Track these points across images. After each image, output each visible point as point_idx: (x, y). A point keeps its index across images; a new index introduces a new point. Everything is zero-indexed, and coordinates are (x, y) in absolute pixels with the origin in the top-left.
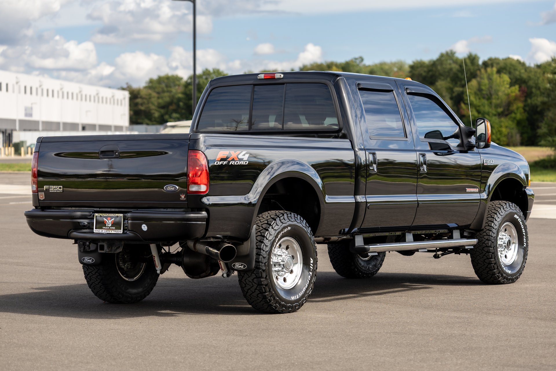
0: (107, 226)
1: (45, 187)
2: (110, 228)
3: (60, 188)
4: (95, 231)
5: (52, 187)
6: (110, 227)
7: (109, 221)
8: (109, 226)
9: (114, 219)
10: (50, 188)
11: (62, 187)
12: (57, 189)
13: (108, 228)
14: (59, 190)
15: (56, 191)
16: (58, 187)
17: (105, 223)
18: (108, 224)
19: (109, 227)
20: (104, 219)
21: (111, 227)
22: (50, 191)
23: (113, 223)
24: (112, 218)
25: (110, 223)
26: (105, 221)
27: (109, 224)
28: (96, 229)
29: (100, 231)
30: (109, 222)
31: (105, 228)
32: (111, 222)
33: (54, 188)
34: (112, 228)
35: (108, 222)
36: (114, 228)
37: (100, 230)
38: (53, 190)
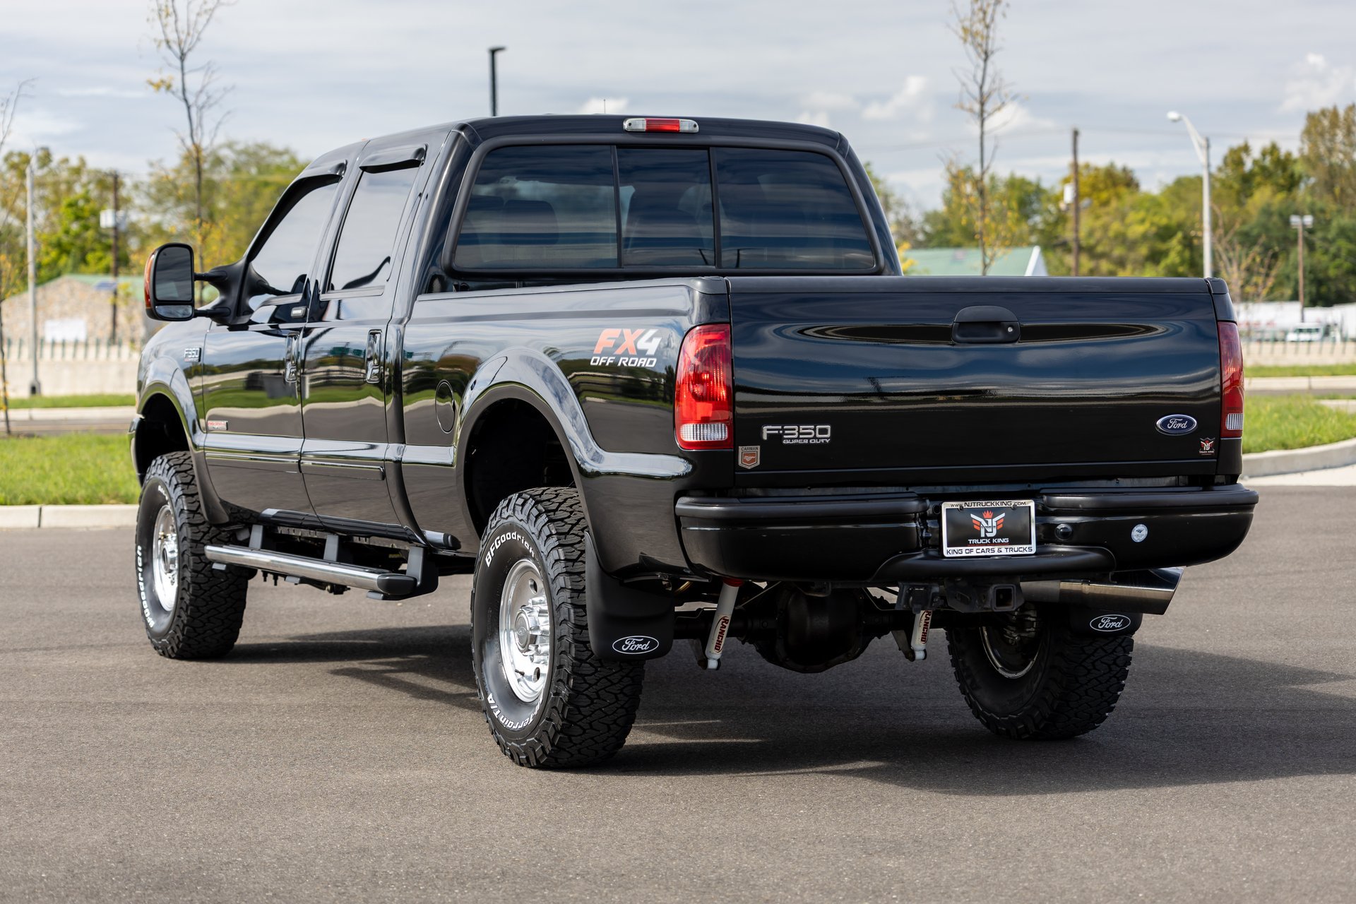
0: (983, 535)
1: (768, 430)
2: (994, 541)
3: (823, 431)
4: (947, 551)
5: (794, 429)
6: (991, 538)
7: (990, 521)
8: (988, 535)
9: (1003, 515)
10: (786, 432)
11: (828, 427)
12: (810, 434)
13: (988, 541)
14: (819, 439)
15: (806, 441)
16: (815, 430)
17: (975, 527)
18: (986, 531)
19: (988, 538)
20: (972, 516)
21: (995, 537)
22: (784, 442)
23: (1001, 526)
24: (996, 511)
25: (992, 527)
26: (974, 521)
27: (989, 530)
28: (949, 545)
29: (963, 551)
30: (990, 524)
31: (976, 541)
32: (995, 524)
33: (801, 431)
34: (999, 540)
35: (985, 524)
36: (1006, 540)
37: (964, 548)
38: (798, 438)
